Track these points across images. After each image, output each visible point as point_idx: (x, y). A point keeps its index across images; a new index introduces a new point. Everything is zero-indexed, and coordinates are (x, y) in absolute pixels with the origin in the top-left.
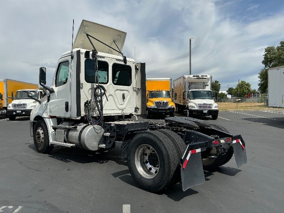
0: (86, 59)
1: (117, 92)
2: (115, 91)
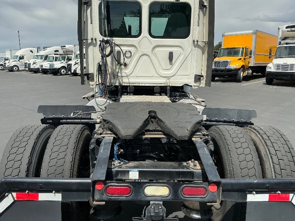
1: (157, 49)
2: (154, 48)
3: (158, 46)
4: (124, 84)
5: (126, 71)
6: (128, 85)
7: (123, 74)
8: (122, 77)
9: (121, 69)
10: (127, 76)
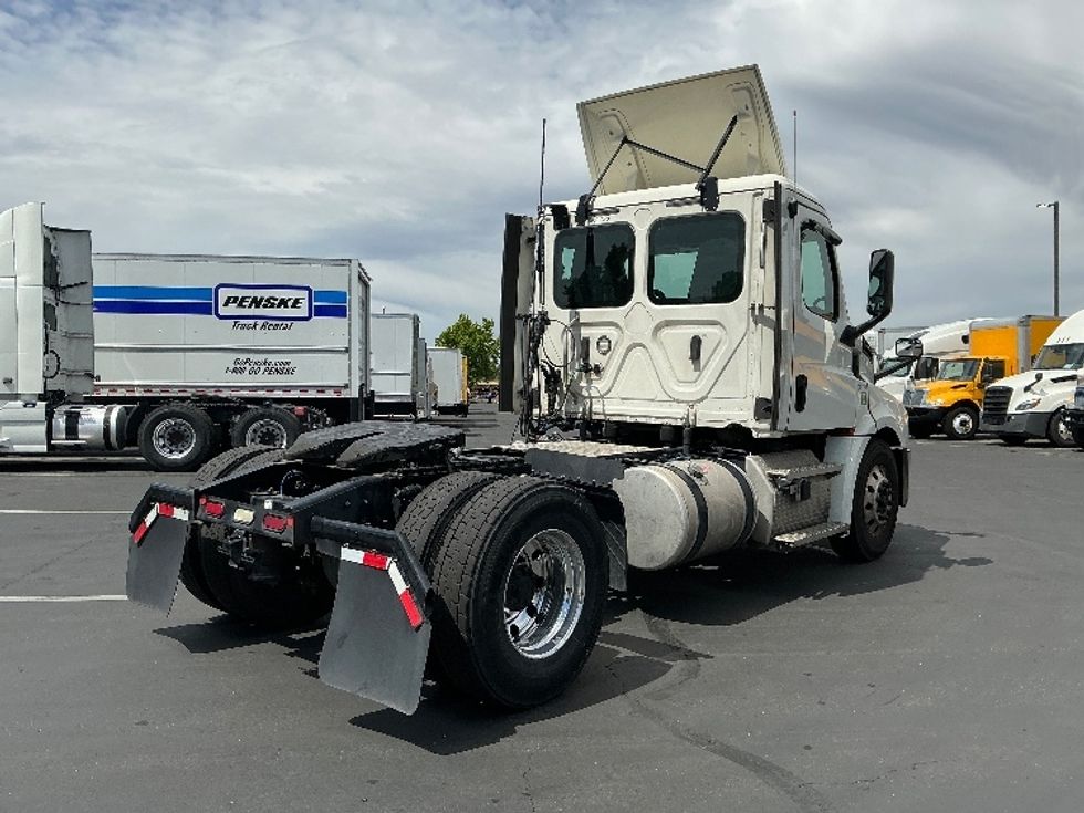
0: (558, 232)
1: (666, 331)
2: (658, 328)
3: (669, 323)
4: (595, 417)
5: (600, 385)
6: (602, 417)
7: (594, 393)
8: (591, 398)
9: (589, 381)
10: (602, 397)
